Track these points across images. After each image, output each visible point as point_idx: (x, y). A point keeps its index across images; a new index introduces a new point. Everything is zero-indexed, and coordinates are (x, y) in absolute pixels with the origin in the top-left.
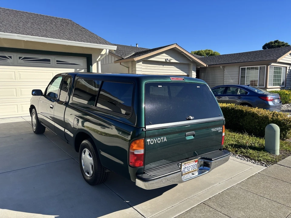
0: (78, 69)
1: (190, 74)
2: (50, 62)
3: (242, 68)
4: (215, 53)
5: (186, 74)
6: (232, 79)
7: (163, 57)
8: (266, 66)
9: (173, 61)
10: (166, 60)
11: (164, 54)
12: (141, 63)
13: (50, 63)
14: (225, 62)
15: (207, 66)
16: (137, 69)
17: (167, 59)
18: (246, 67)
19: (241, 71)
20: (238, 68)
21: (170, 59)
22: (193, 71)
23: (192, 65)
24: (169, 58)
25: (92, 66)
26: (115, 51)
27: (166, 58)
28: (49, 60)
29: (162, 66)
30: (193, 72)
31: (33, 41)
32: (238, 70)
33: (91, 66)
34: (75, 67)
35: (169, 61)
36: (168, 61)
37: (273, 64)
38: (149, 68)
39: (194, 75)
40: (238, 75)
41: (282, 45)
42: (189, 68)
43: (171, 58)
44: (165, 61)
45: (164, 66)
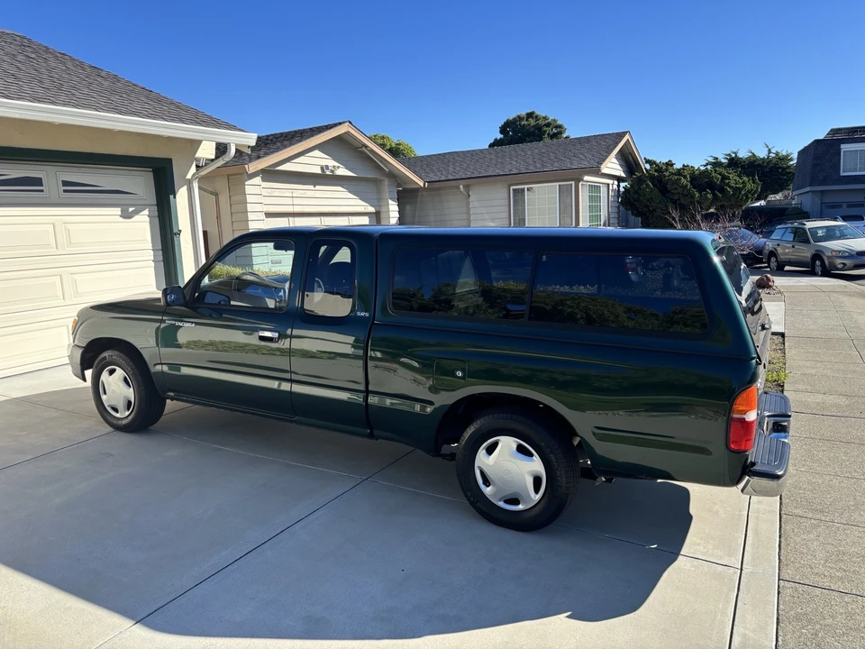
0: (131, 209)
1: (383, 209)
2: (42, 185)
3: (514, 190)
4: (400, 144)
5: (372, 209)
6: (493, 220)
7: (315, 162)
8: (573, 183)
9: (343, 171)
10: (322, 168)
11: (317, 153)
12: (258, 180)
13: (42, 191)
14: (469, 175)
15: (424, 184)
16: (249, 199)
17: (327, 167)
18: (526, 187)
19: (514, 196)
20: (505, 191)
21: (334, 167)
22: (391, 199)
23: (386, 182)
24: (331, 163)
25: (175, 197)
26: (249, 147)
27: (324, 163)
28: (38, 182)
29: (311, 187)
30: (391, 202)
31: (17, 116)
32: (506, 195)
33: (172, 197)
34: (124, 202)
35: (332, 171)
36: (328, 173)
37: (586, 178)
38: (277, 193)
39: (393, 210)
40: (507, 207)
41: (545, 125)
42: (379, 192)
43: (337, 164)
44: (320, 172)
45: (318, 187)
